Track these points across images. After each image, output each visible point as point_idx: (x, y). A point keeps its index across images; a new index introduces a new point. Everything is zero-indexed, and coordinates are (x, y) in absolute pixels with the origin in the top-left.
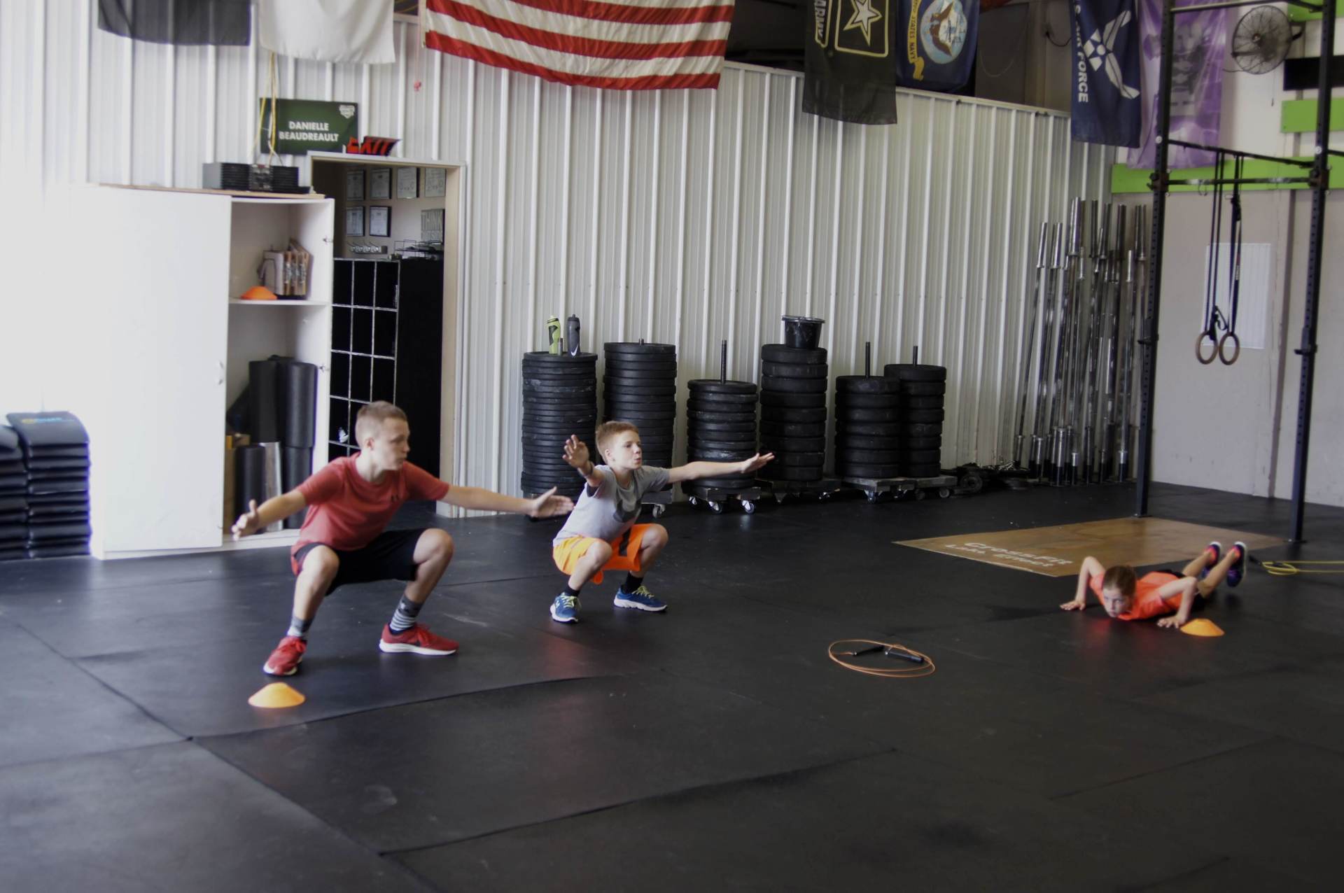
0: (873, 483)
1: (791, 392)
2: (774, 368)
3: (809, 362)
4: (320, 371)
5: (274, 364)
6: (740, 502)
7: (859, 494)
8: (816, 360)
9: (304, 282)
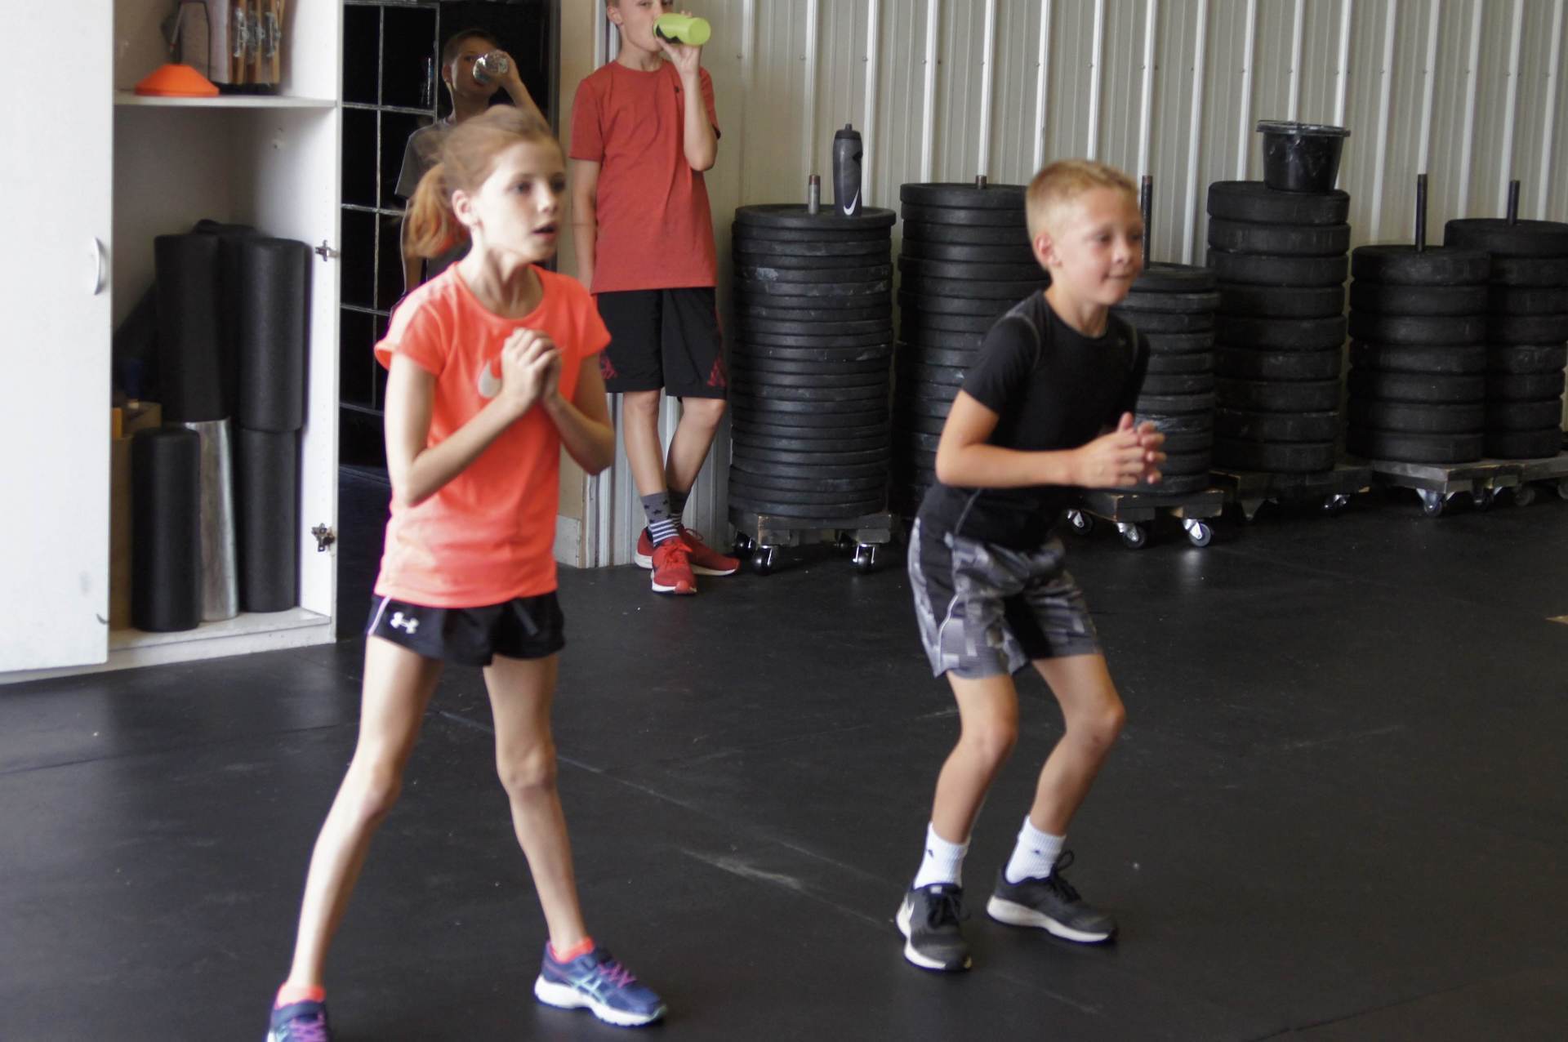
0: (1439, 474)
1: (1278, 285)
2: (1240, 233)
3: (1317, 222)
4: (318, 259)
5: (212, 241)
8: (1329, 216)
9: (275, 54)
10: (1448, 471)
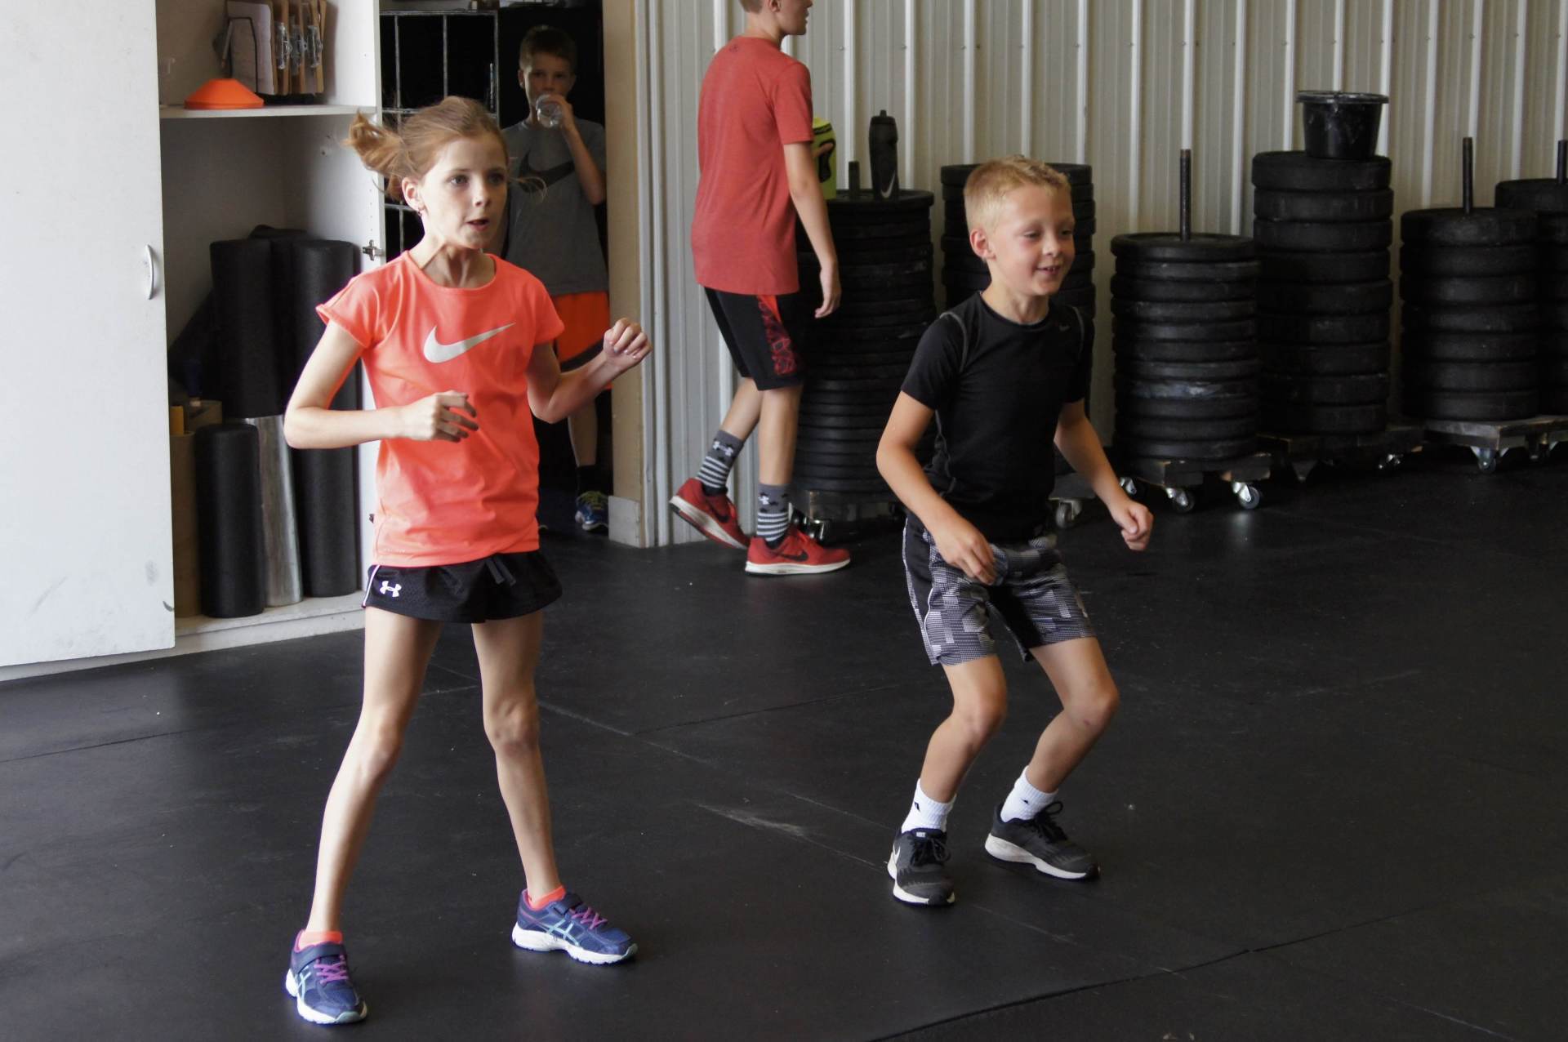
0: (1491, 431)
1: (1320, 251)
2: (1282, 202)
3: (1358, 188)
4: (365, 258)
5: (264, 244)
6: (1229, 486)
7: (1459, 453)
8: (1372, 182)
9: (318, 65)
10: (1499, 428)
